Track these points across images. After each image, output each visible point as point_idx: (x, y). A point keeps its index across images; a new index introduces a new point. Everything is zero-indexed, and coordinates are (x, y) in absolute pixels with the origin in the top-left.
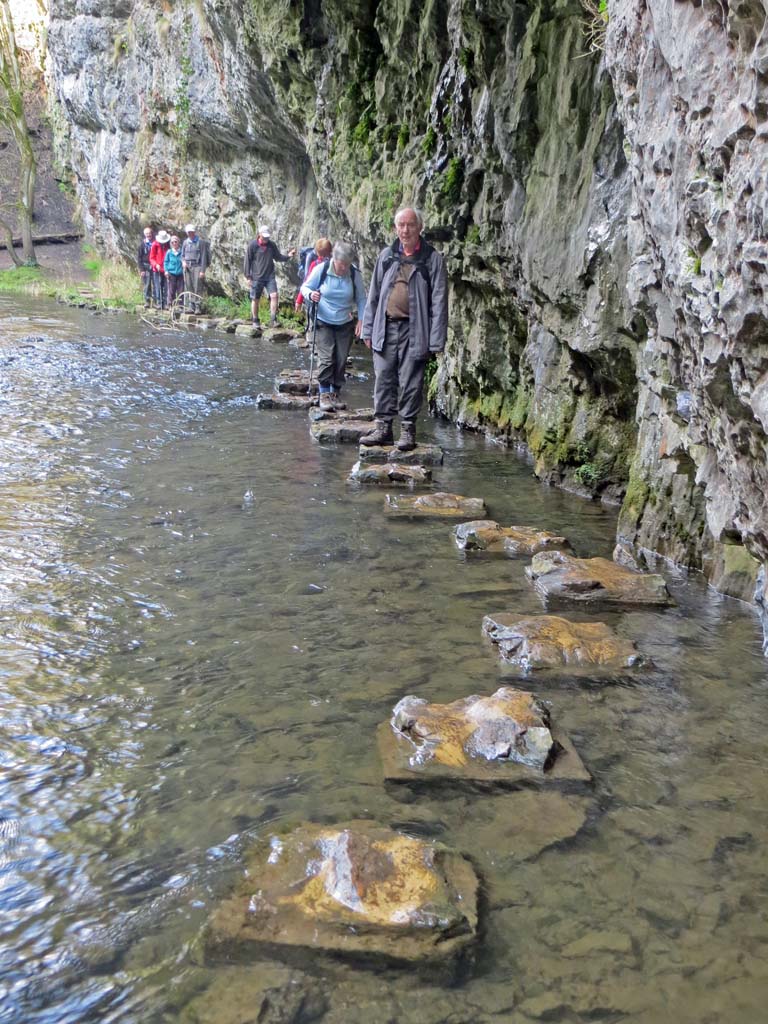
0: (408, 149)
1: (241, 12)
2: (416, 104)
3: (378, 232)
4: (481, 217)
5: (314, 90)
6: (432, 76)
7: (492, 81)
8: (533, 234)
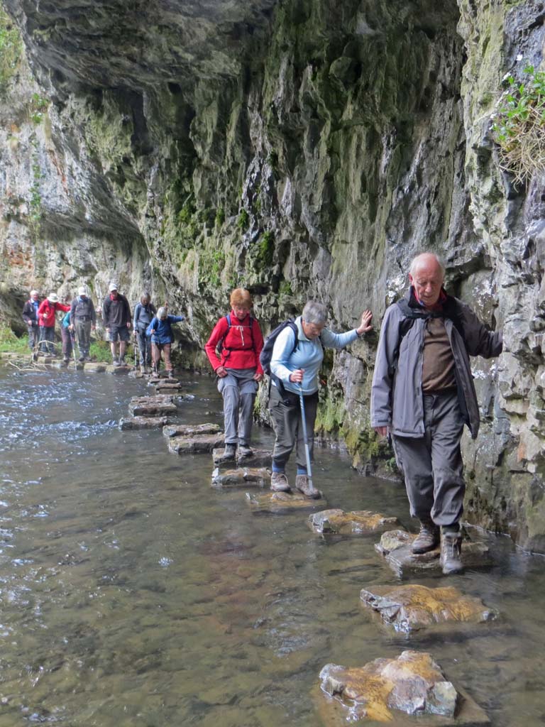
0: (224, 227)
1: (83, 132)
2: (228, 193)
3: (206, 290)
4: (291, 274)
5: (145, 187)
6: (240, 172)
7: (296, 175)
8: (340, 285)
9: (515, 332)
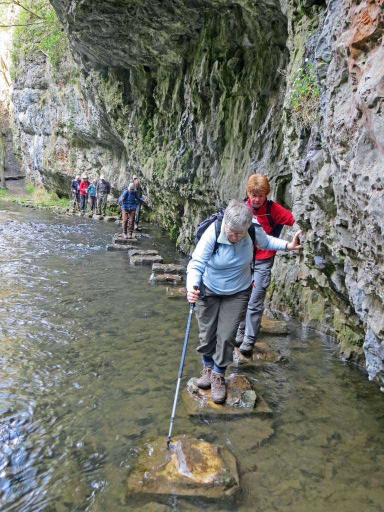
0: (168, 146)
1: (97, 90)
2: (171, 128)
3: (156, 179)
4: (200, 174)
5: (128, 122)
6: (178, 117)
7: (206, 120)
8: (224, 182)
9: (298, 210)
